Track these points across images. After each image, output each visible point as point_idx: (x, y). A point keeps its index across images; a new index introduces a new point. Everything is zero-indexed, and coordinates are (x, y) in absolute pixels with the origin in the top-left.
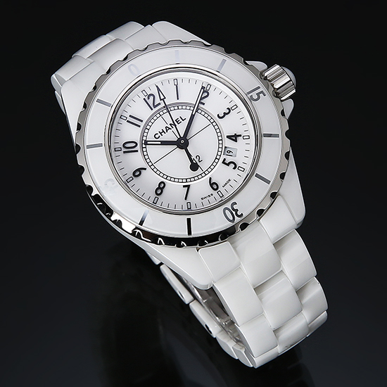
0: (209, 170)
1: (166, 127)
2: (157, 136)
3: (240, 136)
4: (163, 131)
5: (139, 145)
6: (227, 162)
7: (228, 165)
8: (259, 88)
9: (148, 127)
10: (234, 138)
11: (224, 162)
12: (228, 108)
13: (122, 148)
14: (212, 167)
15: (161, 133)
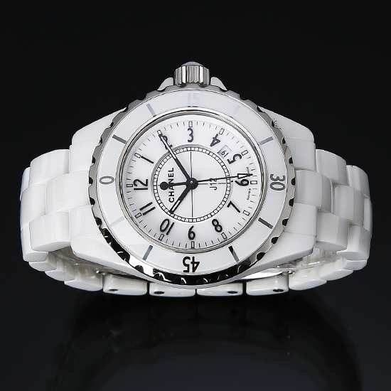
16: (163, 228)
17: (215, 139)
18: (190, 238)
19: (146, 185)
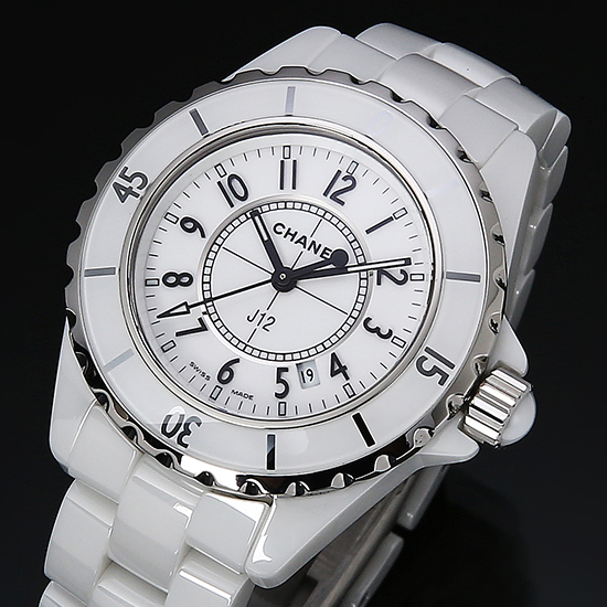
0: (256, 353)
1: (304, 237)
2: (279, 229)
3: (347, 378)
4: (294, 236)
5: (245, 203)
6: (284, 376)
7: (279, 380)
8: (452, 366)
9: (290, 205)
10: (338, 368)
11: (281, 370)
12: (390, 331)
13: (227, 177)
14: (264, 355)
15: (288, 233)
16: (236, 183)
17: (343, 369)
18: (187, 220)
19: (334, 197)
